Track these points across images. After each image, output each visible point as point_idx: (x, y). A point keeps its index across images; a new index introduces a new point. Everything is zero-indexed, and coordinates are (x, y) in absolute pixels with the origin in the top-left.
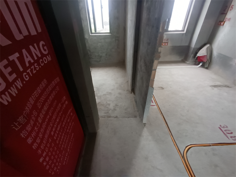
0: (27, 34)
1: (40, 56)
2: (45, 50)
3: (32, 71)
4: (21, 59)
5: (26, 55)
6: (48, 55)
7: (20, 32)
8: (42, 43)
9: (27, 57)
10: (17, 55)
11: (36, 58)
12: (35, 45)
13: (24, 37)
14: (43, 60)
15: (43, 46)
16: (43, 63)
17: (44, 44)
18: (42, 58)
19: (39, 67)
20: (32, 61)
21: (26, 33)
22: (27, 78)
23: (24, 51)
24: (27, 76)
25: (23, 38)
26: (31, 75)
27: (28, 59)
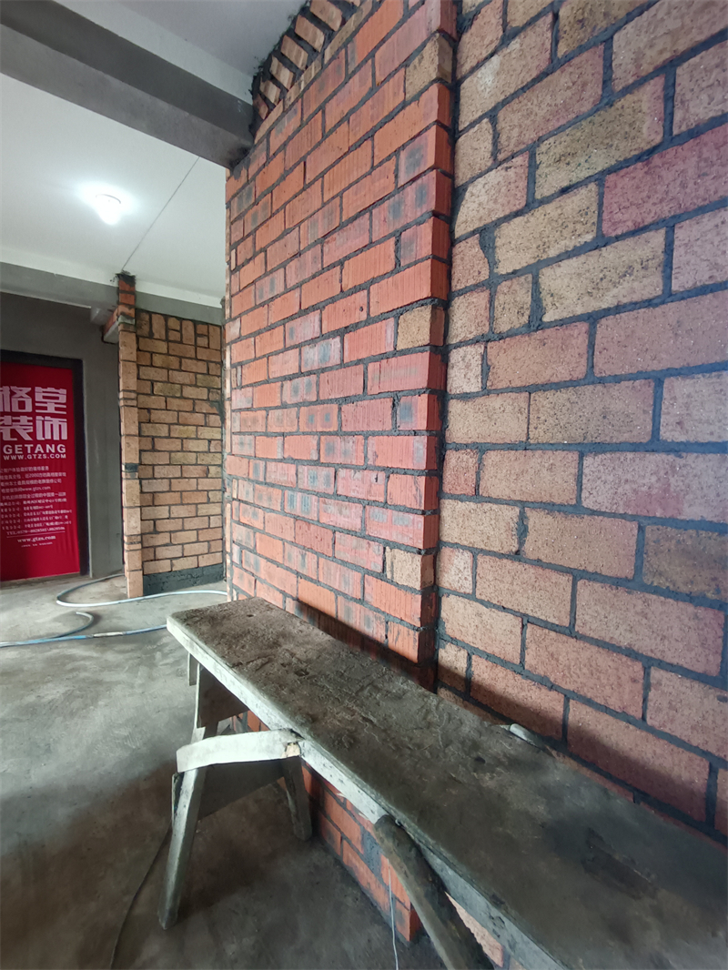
0: (50, 438)
12: (53, 446)
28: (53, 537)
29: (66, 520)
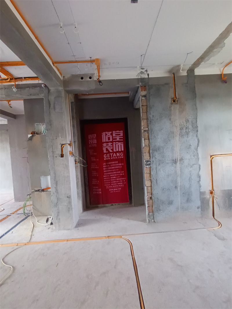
3: (114, 158)
12: (119, 153)
15: (122, 154)
20: (116, 156)
21: (117, 150)
23: (114, 154)
28: (120, 189)
29: (124, 182)
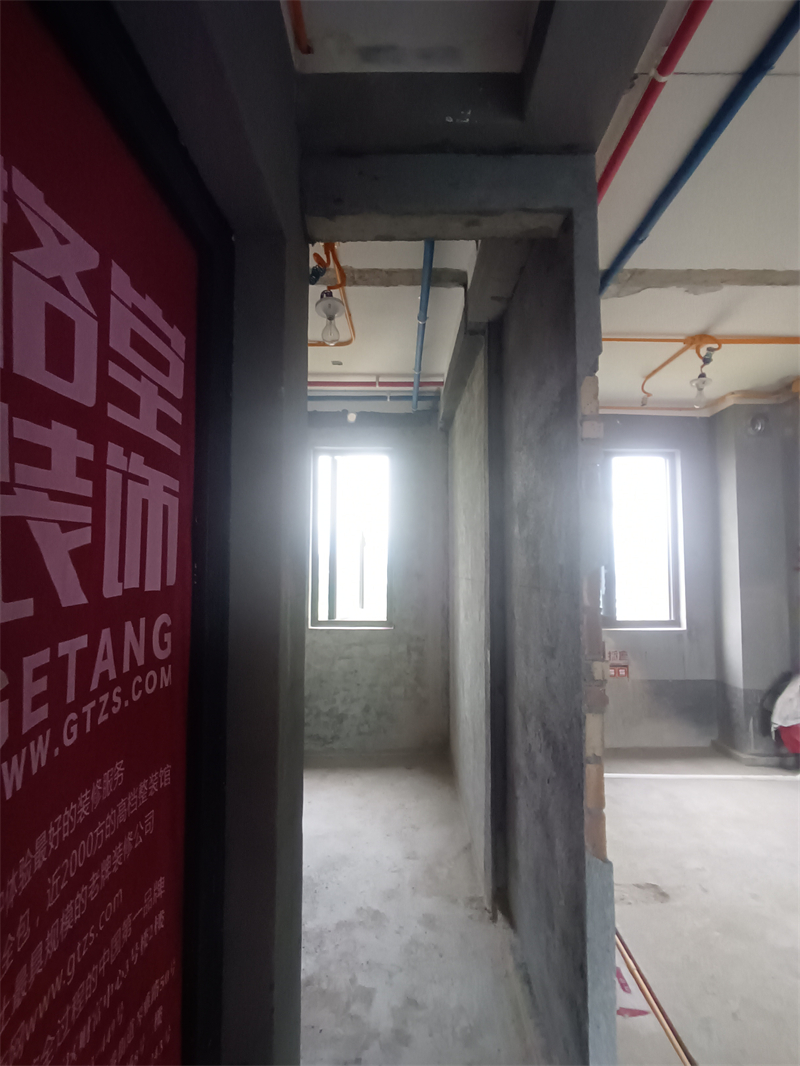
1: (141, 662)
2: (163, 646)
3: (95, 712)
4: (87, 658)
5: (105, 650)
6: (164, 663)
7: (121, 579)
8: (163, 619)
9: (105, 657)
10: (82, 641)
11: (126, 668)
13: (124, 591)
14: (144, 680)
15: (164, 629)
16: (140, 692)
17: (169, 623)
18: (143, 671)
19: (123, 703)
20: (112, 676)
21: (132, 582)
22: (70, 736)
23: (106, 635)
24: (74, 729)
25: (120, 594)
26: (88, 730)
27: (104, 665)
